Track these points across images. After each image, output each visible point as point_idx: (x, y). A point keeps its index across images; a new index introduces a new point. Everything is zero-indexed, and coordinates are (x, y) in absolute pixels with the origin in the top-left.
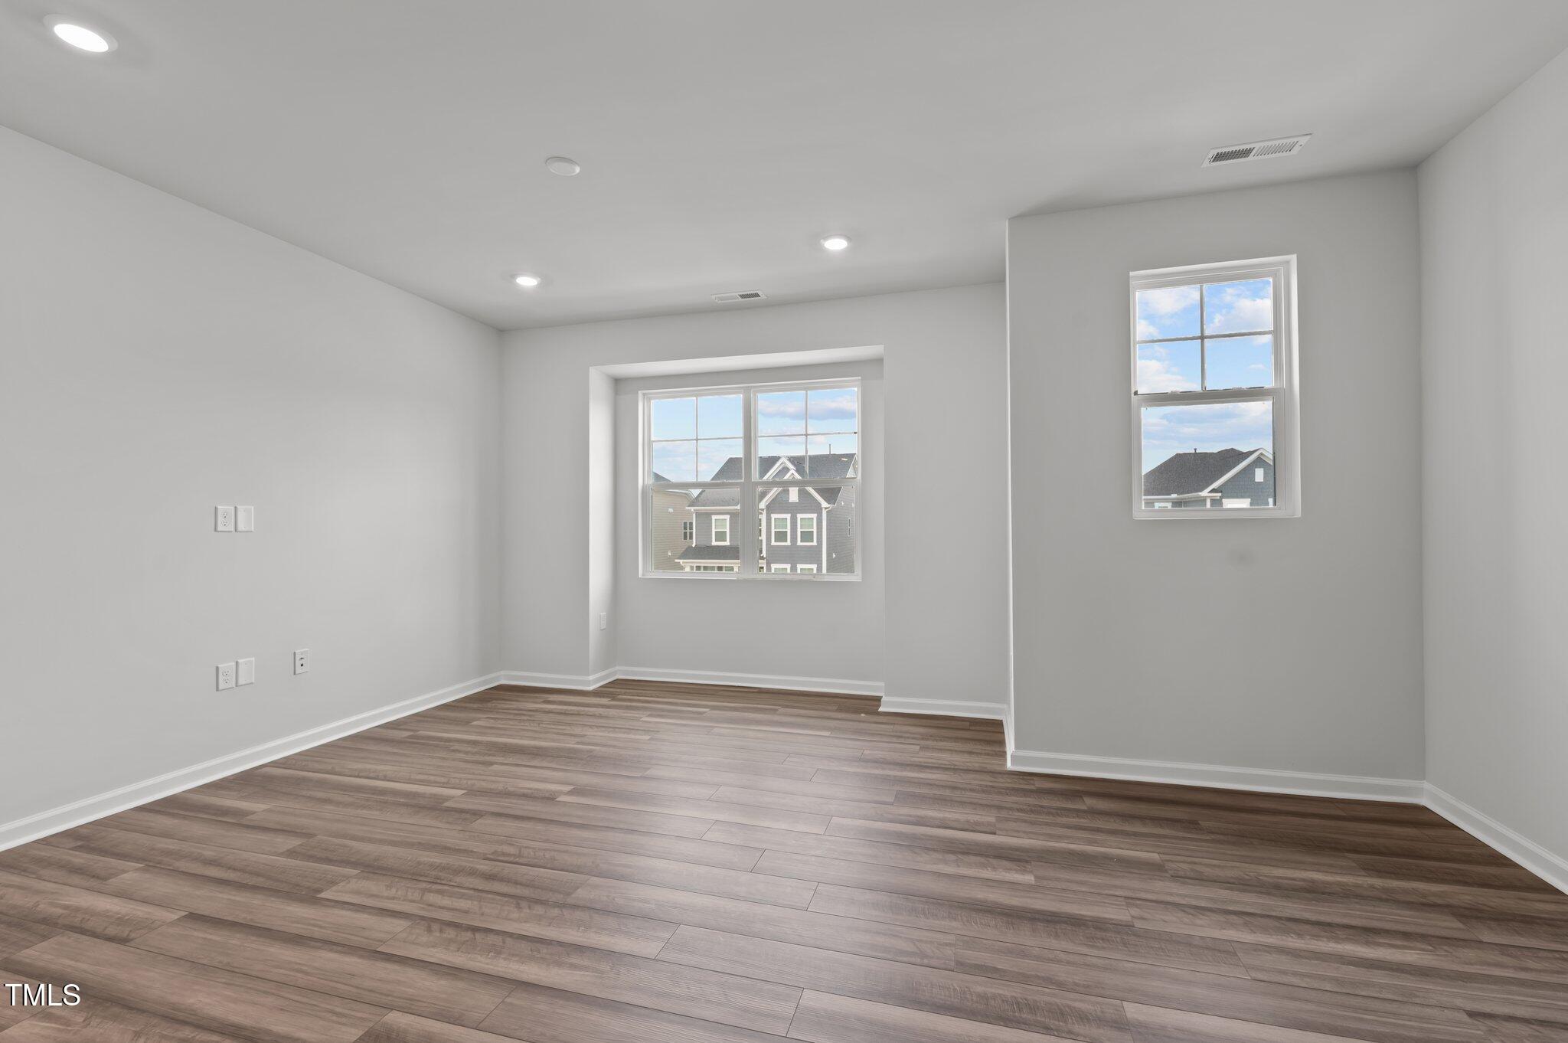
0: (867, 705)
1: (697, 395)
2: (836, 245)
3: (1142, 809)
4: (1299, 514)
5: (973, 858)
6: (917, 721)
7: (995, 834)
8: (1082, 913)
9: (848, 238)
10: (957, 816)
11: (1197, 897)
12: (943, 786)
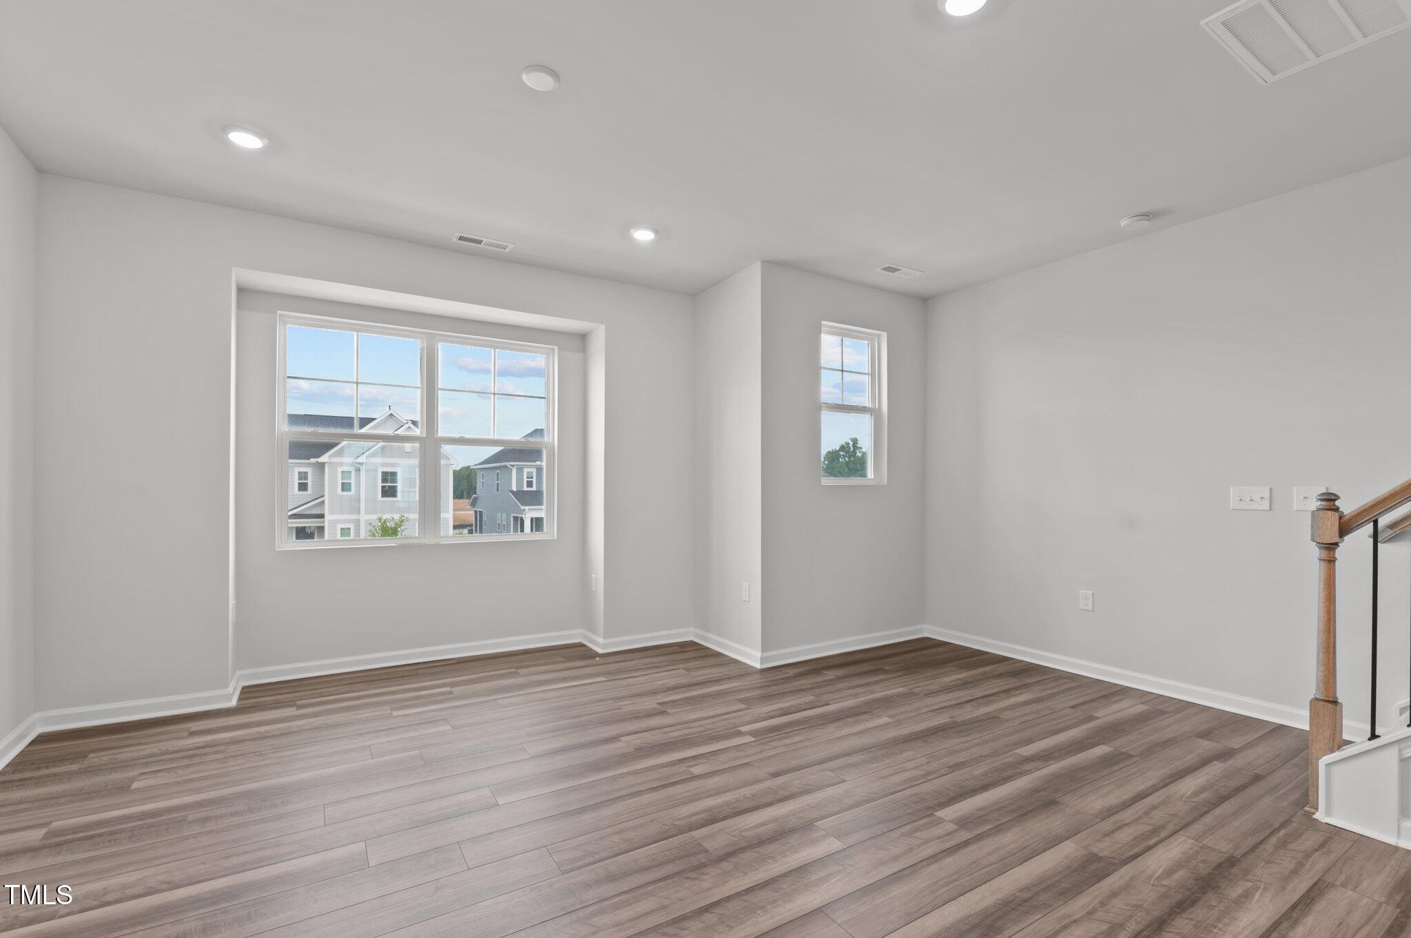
0: (578, 653)
1: (358, 329)
2: (644, 236)
3: (852, 669)
4: (886, 483)
5: (850, 720)
6: (642, 654)
7: (829, 704)
8: (932, 725)
9: (656, 232)
10: (792, 703)
11: (944, 702)
12: (752, 689)
